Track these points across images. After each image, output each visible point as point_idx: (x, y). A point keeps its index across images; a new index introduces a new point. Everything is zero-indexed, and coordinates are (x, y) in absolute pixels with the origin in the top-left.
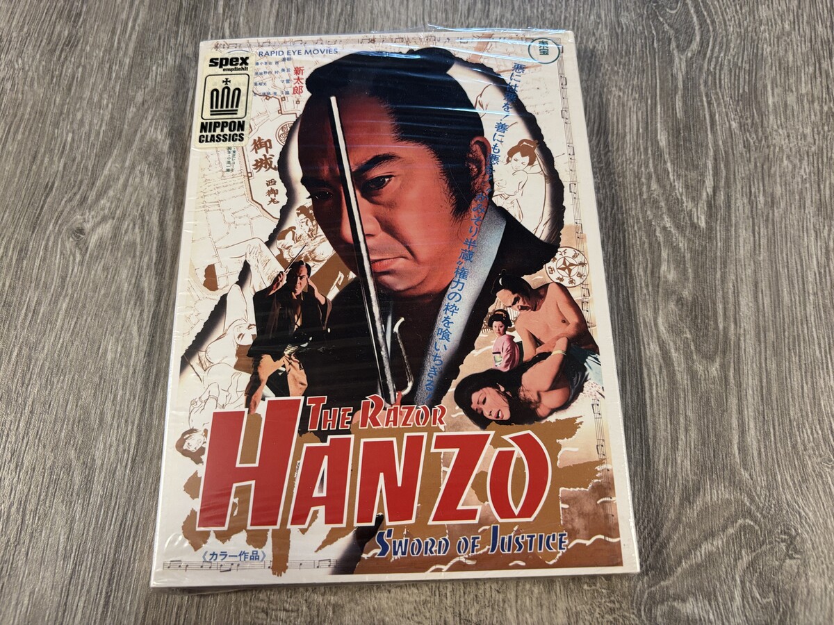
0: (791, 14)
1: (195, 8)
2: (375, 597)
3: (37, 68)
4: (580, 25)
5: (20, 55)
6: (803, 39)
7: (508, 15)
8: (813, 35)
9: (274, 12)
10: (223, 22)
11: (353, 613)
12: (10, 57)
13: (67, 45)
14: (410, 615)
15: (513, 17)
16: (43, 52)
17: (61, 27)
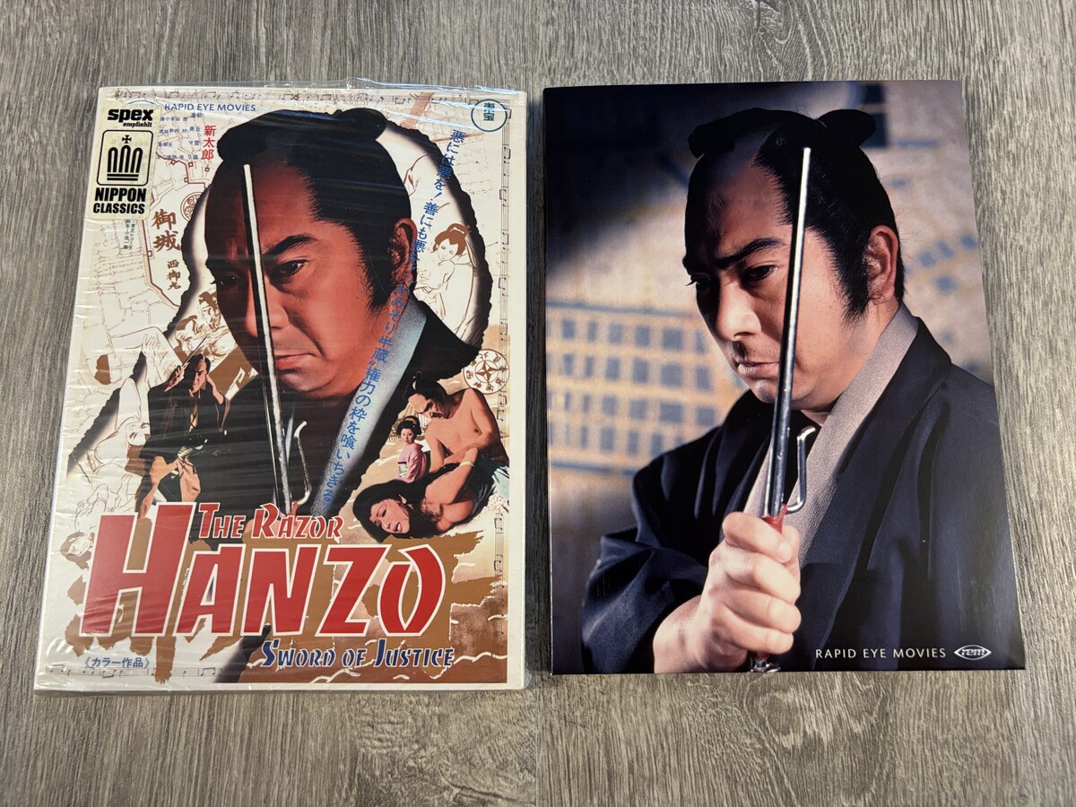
0: (918, 38)
1: (233, 58)
2: (480, 706)
3: (57, 141)
4: (677, 63)
5: (34, 125)
6: (930, 70)
7: (596, 52)
8: (941, 63)
9: (326, 59)
10: (267, 74)
11: (458, 722)
12: (23, 127)
13: (89, 111)
14: (515, 721)
15: (601, 55)
16: (60, 120)
17: (78, 88)
